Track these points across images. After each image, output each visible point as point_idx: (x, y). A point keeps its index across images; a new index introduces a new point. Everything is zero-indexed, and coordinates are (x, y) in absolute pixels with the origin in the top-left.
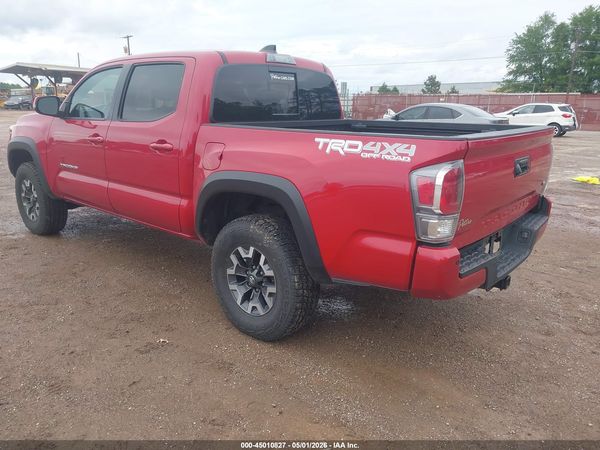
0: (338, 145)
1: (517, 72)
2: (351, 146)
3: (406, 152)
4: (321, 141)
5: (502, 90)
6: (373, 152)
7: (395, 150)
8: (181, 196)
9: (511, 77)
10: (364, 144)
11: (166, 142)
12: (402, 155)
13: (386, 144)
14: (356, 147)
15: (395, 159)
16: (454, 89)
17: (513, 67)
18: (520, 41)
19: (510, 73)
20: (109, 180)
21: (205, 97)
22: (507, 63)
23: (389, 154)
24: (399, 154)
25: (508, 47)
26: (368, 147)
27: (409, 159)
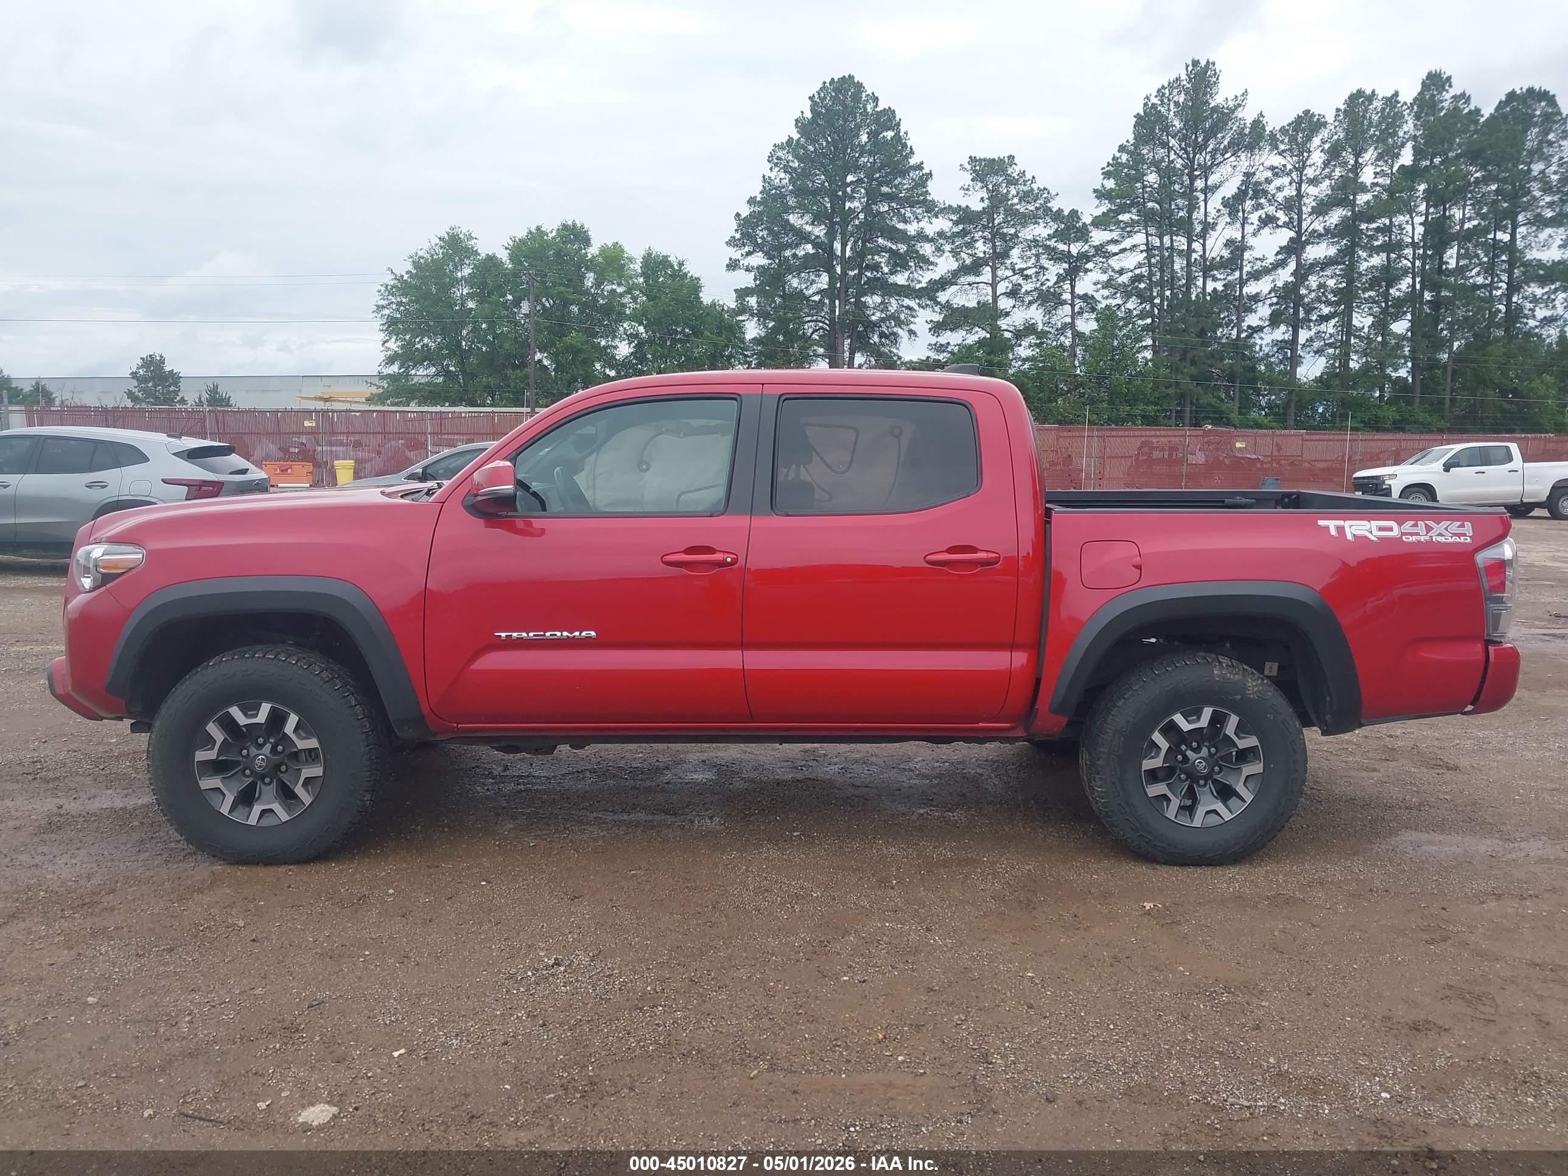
0: (1358, 528)
1: (408, 357)
2: (1381, 529)
3: (1461, 531)
4: (1332, 525)
5: (381, 399)
6: (1418, 534)
7: (1446, 529)
8: (1012, 647)
9: (395, 369)
10: (1400, 525)
11: (973, 550)
12: (1459, 535)
13: (1431, 523)
14: (1391, 529)
15: (1450, 540)
16: (214, 391)
17: (394, 345)
18: (402, 287)
19: (390, 360)
20: (743, 646)
21: (1031, 458)
22: (382, 336)
23: (1440, 535)
24: (1455, 534)
25: (376, 299)
26: (1408, 526)
27: (1469, 540)
